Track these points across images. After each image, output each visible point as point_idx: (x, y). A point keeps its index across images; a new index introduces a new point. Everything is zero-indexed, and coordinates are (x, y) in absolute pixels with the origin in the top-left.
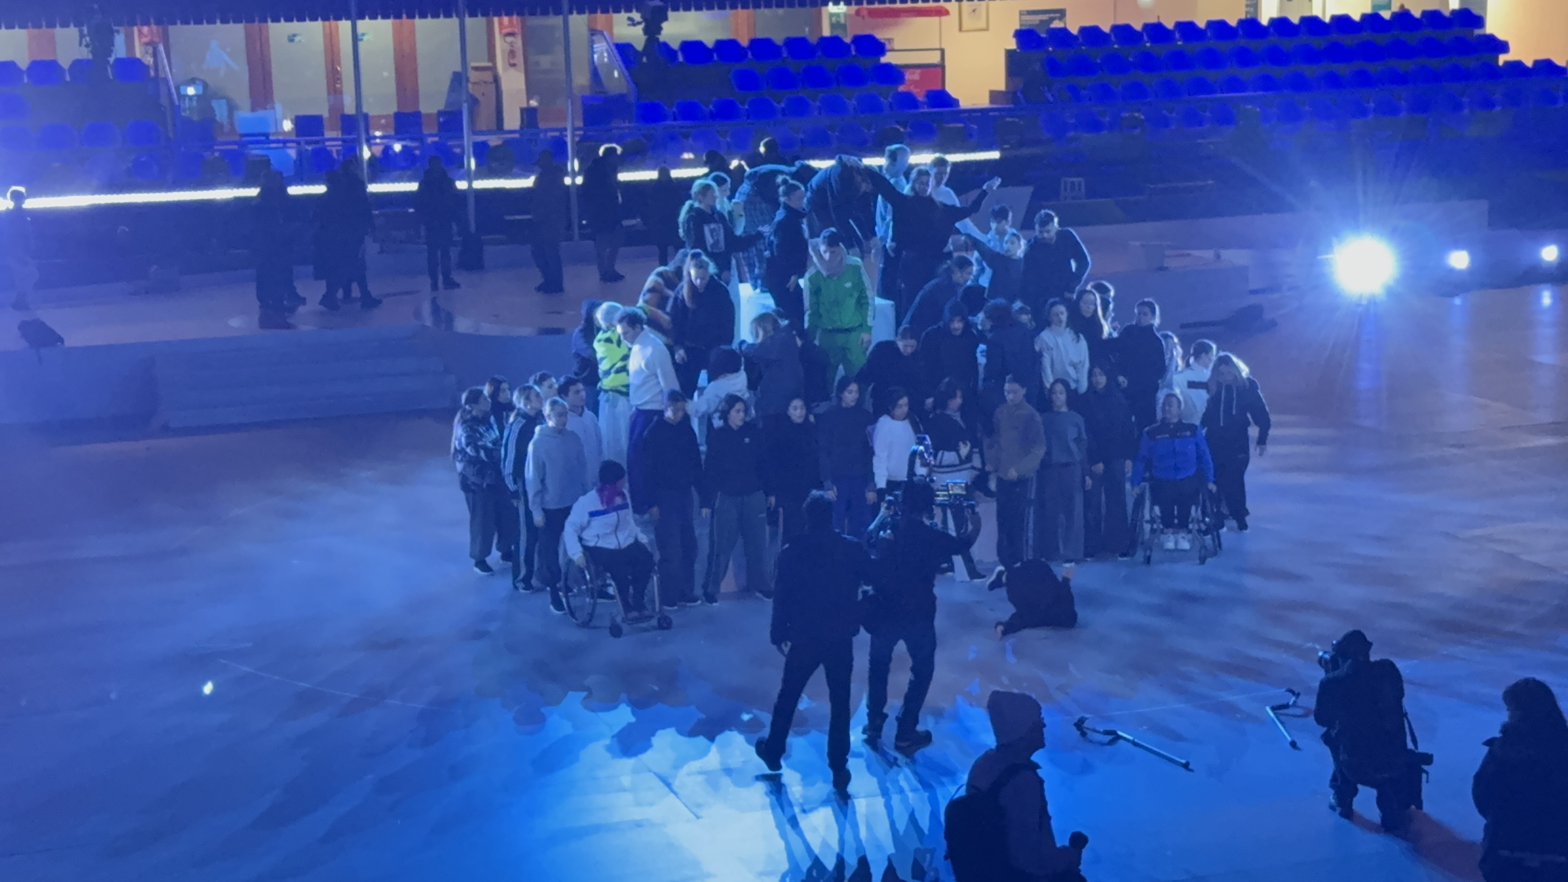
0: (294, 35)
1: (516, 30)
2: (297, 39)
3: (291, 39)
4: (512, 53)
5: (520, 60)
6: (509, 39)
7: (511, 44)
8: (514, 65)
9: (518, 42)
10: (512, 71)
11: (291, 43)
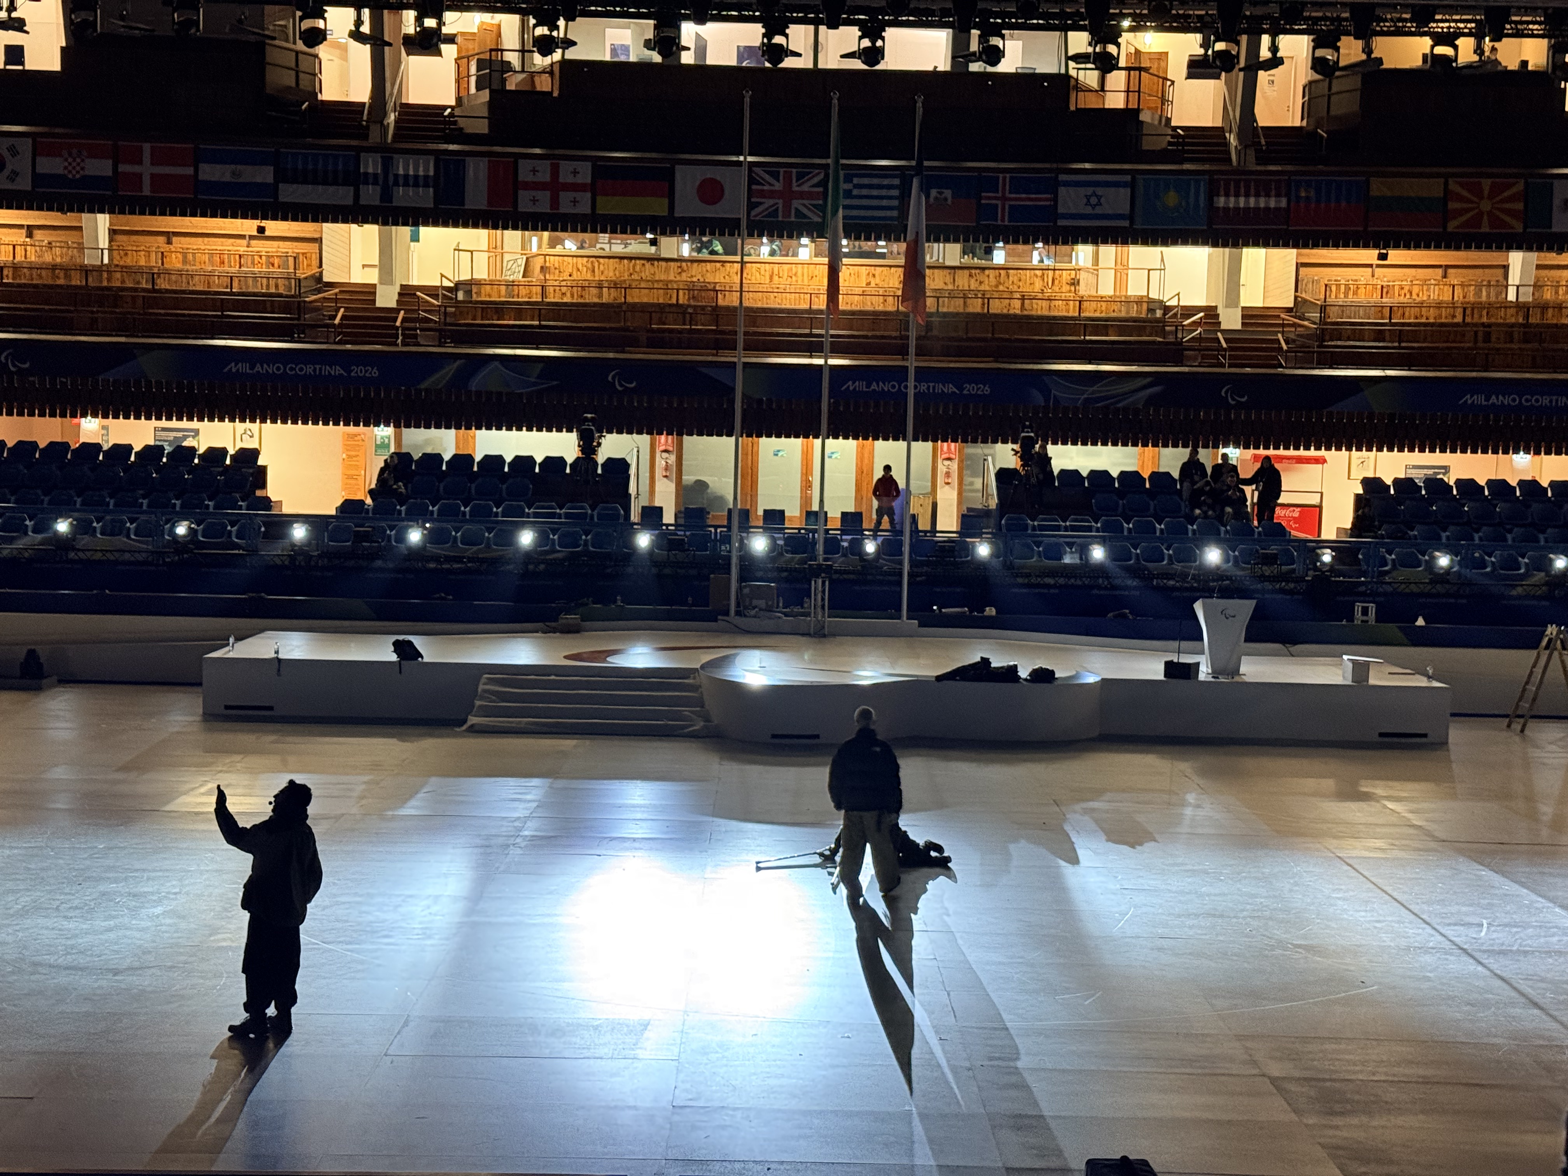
0: (779, 451)
1: (954, 456)
2: (780, 454)
4: (948, 474)
5: (954, 480)
6: (947, 463)
7: (948, 467)
8: (948, 483)
9: (954, 466)
10: (947, 487)
11: (777, 455)
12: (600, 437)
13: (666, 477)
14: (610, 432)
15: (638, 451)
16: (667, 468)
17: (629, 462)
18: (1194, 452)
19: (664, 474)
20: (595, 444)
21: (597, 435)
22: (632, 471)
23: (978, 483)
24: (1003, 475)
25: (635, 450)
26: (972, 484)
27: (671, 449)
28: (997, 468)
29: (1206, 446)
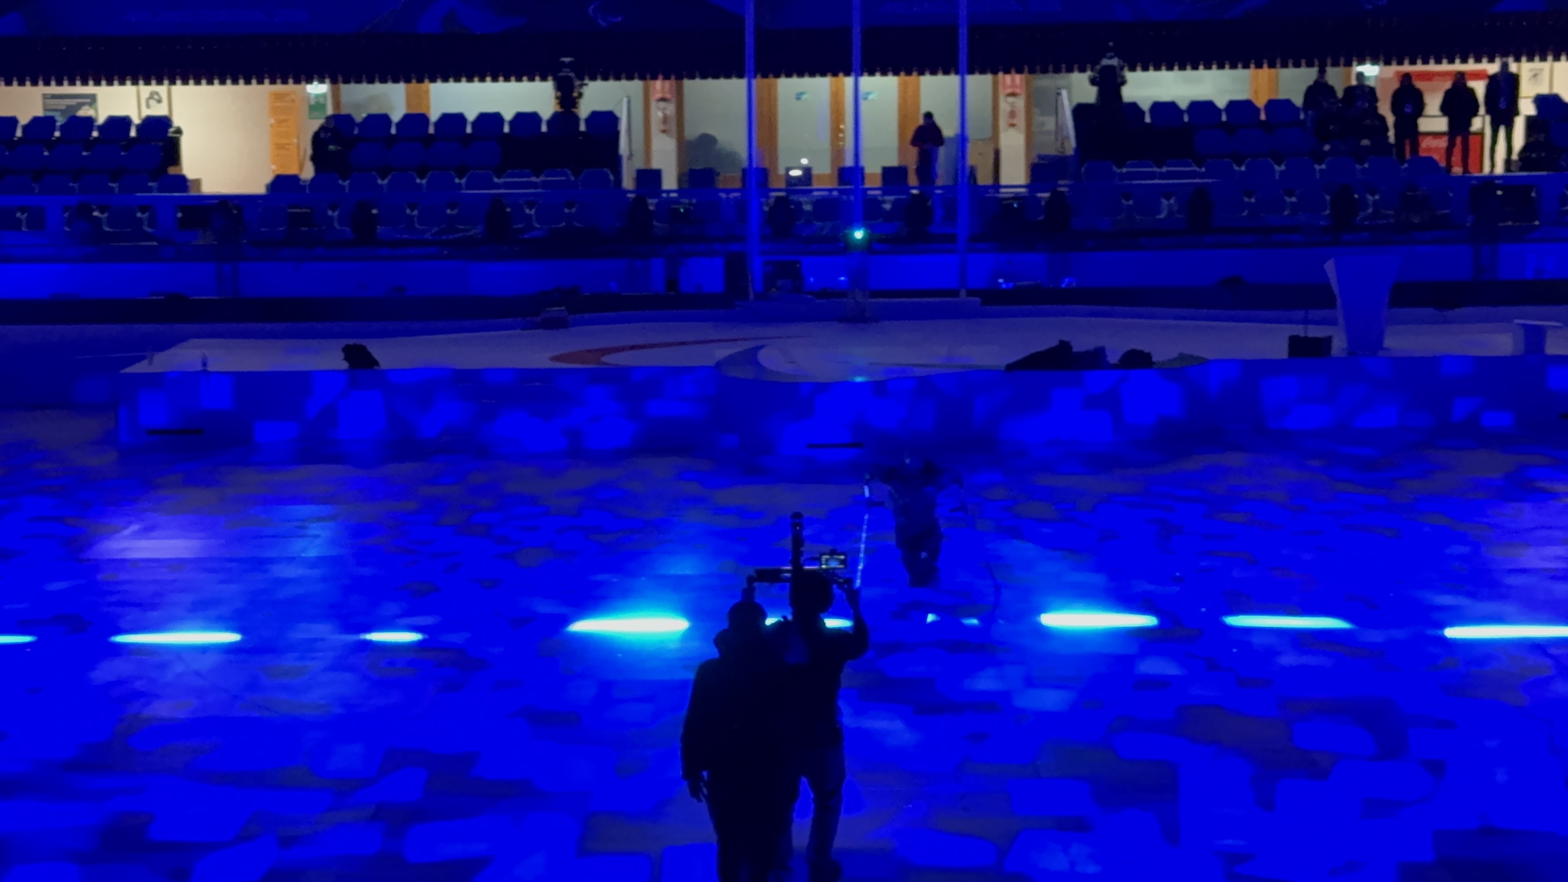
0: (802, 93)
1: (1018, 91)
2: (804, 97)
3: (798, 97)
4: (1012, 114)
5: (1021, 120)
6: (1011, 99)
7: (1012, 104)
8: (1013, 125)
9: (1020, 103)
10: (1012, 129)
11: (798, 99)
12: (581, 86)
13: (664, 131)
14: (593, 78)
15: (629, 102)
16: (665, 120)
17: (618, 113)
18: (1322, 72)
19: (662, 127)
20: (575, 94)
21: (577, 83)
22: (623, 127)
23: (1050, 123)
24: (1080, 111)
25: (625, 100)
26: (1043, 124)
27: (668, 96)
28: (1075, 103)
29: (1335, 64)
